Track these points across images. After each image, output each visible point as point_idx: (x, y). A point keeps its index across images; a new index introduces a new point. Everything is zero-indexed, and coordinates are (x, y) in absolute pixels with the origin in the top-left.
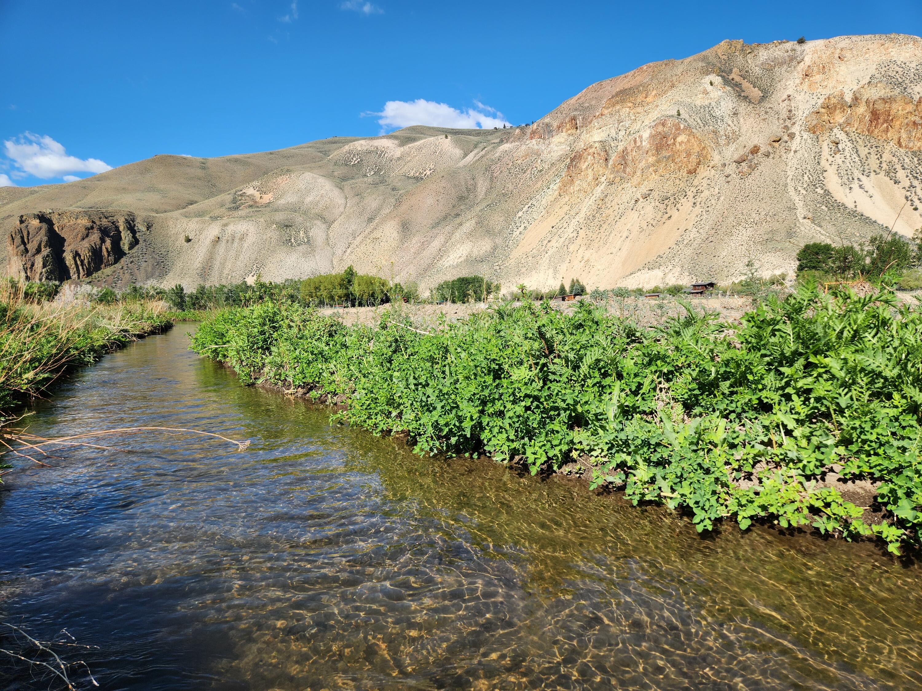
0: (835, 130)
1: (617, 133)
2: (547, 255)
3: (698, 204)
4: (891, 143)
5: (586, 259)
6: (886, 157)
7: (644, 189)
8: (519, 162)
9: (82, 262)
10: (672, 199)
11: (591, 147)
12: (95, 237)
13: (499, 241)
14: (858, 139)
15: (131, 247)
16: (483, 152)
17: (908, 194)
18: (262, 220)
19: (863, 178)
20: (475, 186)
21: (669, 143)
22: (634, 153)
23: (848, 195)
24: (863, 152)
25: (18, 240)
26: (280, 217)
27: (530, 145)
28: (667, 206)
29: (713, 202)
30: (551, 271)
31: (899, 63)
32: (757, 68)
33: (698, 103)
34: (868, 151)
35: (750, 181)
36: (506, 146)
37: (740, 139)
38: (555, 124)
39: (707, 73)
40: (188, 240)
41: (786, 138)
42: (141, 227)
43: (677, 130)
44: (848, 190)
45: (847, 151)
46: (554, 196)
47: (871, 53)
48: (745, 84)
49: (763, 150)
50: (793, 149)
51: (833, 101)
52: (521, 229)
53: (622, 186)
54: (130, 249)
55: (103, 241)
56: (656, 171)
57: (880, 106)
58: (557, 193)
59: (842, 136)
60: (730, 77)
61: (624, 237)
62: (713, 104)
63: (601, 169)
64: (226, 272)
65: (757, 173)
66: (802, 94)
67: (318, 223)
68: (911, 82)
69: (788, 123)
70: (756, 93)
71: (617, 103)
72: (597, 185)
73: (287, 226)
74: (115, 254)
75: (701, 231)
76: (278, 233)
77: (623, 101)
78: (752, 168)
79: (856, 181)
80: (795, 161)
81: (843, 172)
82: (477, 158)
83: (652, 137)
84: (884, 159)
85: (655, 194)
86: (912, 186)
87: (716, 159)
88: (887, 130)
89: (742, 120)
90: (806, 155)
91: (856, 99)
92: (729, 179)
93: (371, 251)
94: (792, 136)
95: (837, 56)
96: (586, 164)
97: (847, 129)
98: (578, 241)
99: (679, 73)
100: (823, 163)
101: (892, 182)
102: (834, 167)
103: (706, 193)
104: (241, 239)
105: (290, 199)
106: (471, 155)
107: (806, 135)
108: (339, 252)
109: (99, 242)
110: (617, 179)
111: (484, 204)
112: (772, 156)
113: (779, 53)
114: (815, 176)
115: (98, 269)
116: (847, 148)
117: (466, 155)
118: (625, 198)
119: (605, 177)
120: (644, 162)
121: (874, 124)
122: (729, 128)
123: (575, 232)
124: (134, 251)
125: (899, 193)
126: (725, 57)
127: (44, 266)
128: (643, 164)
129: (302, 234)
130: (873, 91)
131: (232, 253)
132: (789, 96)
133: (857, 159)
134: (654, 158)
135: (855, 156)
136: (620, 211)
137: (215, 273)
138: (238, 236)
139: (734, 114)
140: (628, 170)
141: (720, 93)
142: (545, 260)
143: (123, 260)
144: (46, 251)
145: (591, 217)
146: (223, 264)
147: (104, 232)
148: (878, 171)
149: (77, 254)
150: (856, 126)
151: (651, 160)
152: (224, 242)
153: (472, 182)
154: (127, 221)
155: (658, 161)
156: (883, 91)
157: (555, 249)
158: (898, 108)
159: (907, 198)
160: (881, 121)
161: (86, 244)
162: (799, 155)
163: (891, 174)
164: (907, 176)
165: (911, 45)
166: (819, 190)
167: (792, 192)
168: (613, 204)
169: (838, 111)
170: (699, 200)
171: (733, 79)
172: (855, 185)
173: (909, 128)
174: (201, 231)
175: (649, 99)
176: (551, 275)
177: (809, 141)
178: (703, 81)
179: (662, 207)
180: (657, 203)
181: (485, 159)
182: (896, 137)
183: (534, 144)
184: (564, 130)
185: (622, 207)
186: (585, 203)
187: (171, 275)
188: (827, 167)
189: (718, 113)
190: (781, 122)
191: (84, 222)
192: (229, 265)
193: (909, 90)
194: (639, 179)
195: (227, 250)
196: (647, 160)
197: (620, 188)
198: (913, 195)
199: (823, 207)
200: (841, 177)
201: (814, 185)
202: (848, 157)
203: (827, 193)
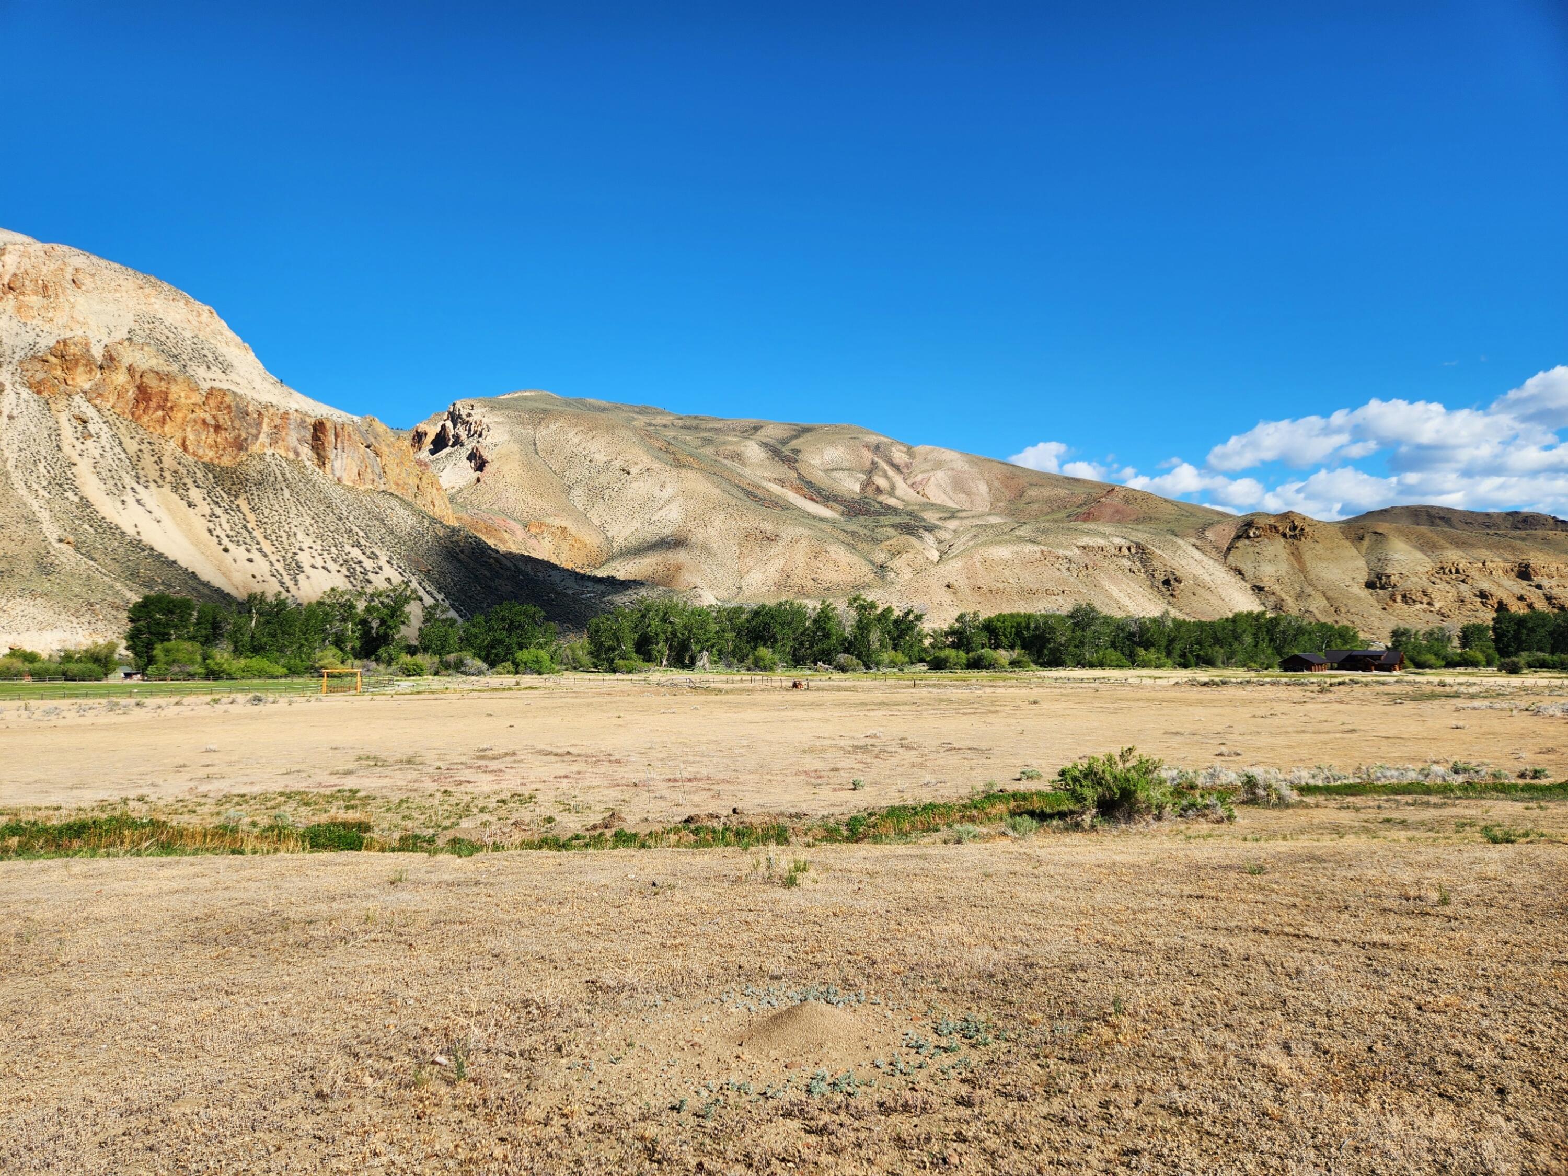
0: (77, 399)
4: (171, 442)
6: (168, 462)
14: (119, 424)
17: (211, 526)
19: (139, 488)
23: (122, 512)
24: (130, 444)
31: (167, 324)
34: (137, 447)
44: (119, 504)
45: (104, 438)
47: (125, 294)
50: (5, 412)
51: (72, 350)
57: (152, 382)
59: (89, 412)
68: (191, 359)
79: (129, 490)
80: (13, 434)
81: (105, 473)
84: (164, 465)
86: (213, 515)
88: (163, 422)
90: (33, 429)
91: (110, 358)
95: (69, 276)
97: (97, 402)
100: (67, 449)
101: (185, 503)
102: (88, 461)
107: (25, 393)
114: (58, 470)
116: (102, 434)
121: (142, 406)
125: (198, 522)
130: (138, 355)
133: (123, 455)
135: (118, 449)
148: (160, 482)
150: (111, 401)
156: (155, 360)
158: (179, 393)
159: (210, 531)
160: (153, 404)
162: (18, 425)
163: (181, 491)
164: (204, 499)
165: (181, 305)
166: (72, 497)
167: (23, 490)
169: (81, 369)
172: (130, 499)
173: (196, 427)
177: (32, 404)
182: (179, 435)
188: (75, 458)
193: (190, 371)
198: (218, 528)
199: (86, 526)
200: (104, 480)
201: (60, 485)
202: (107, 449)
203: (85, 503)
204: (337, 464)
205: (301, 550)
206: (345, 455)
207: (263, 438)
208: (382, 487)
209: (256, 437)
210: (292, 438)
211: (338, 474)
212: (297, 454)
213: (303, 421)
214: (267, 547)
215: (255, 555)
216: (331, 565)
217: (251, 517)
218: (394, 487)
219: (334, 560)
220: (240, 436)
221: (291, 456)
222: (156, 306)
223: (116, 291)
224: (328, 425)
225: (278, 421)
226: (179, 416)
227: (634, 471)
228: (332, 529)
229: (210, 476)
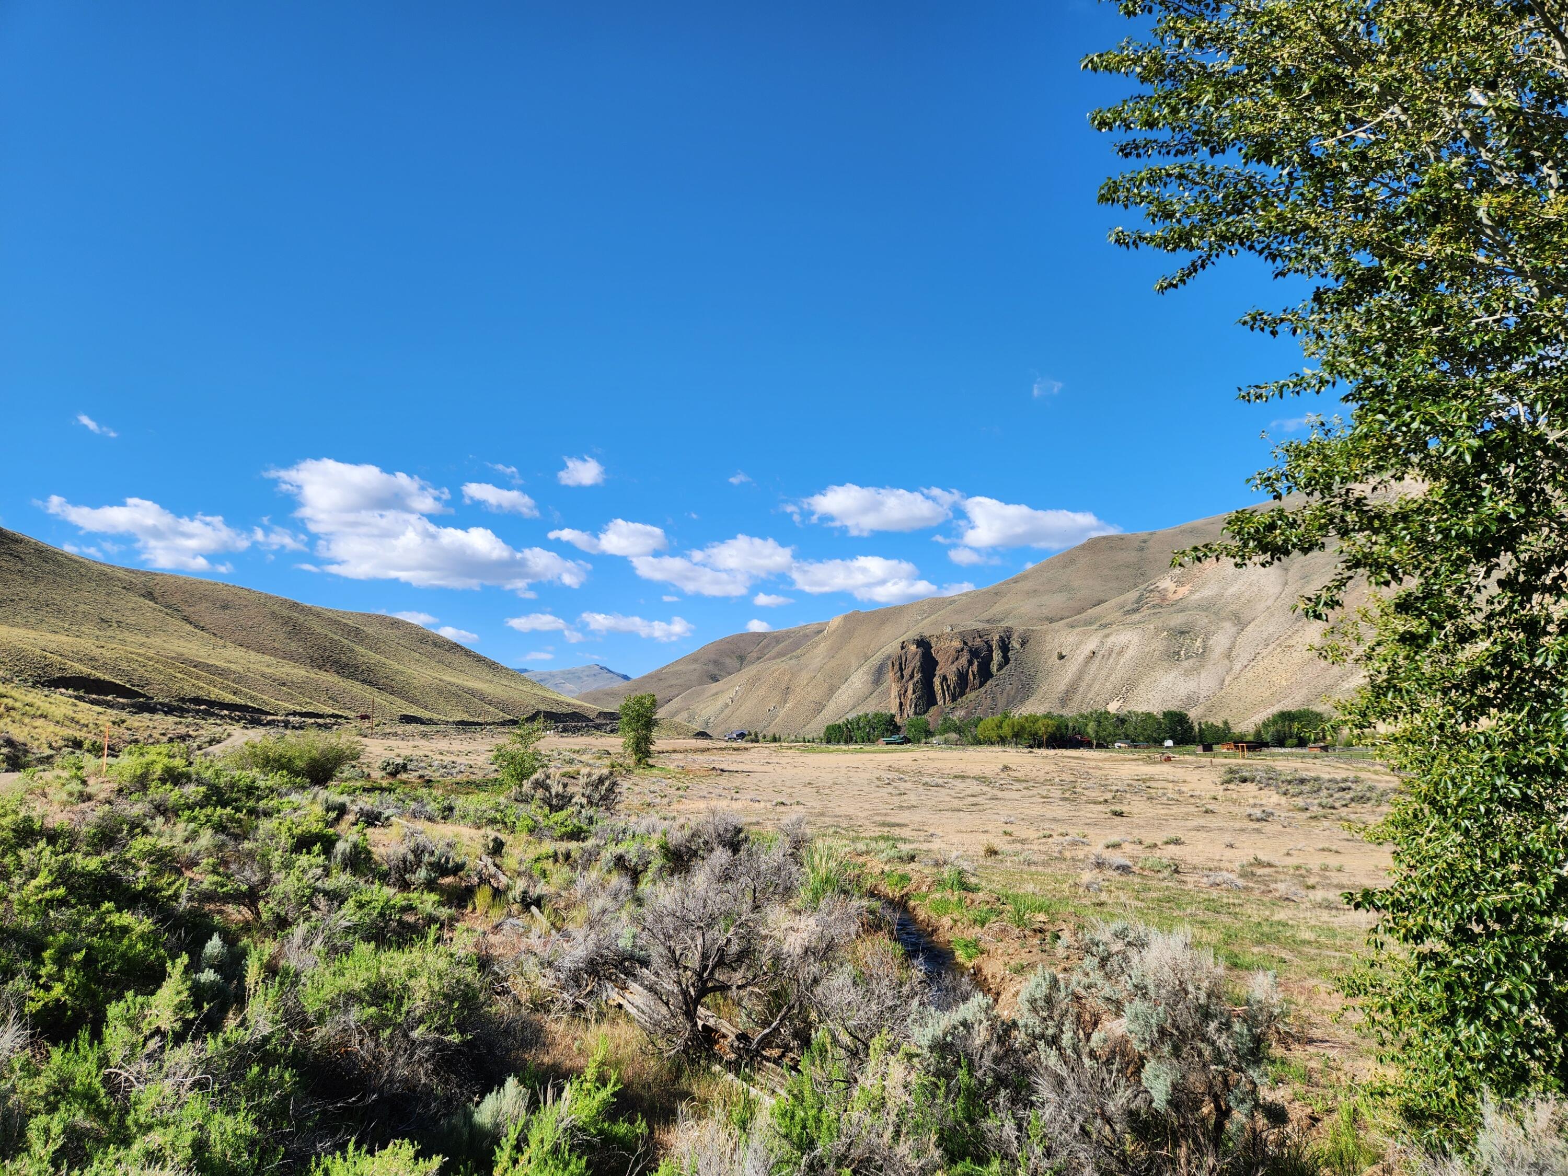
9: (948, 686)
12: (964, 660)
15: (1000, 667)
18: (1152, 627)
25: (897, 667)
26: (1177, 620)
40: (1061, 657)
42: (1015, 644)
54: (998, 670)
55: (970, 663)
64: (1090, 696)
67: (1227, 625)
73: (1182, 633)
74: (980, 677)
76: (1165, 643)
93: (1276, 664)
104: (1120, 653)
105: (1208, 592)
108: (1237, 667)
109: (965, 663)
115: (962, 694)
124: (1002, 672)
127: (914, 692)
129: (1198, 643)
131: (1104, 672)
137: (1078, 698)
138: (1116, 649)
143: (989, 682)
144: (917, 676)
146: (1090, 686)
147: (974, 653)
149: (945, 678)
152: (1100, 657)
154: (1002, 639)
161: (954, 668)
174: (1079, 644)
187: (1032, 700)
191: (957, 644)
192: (1096, 687)
195: (1100, 668)
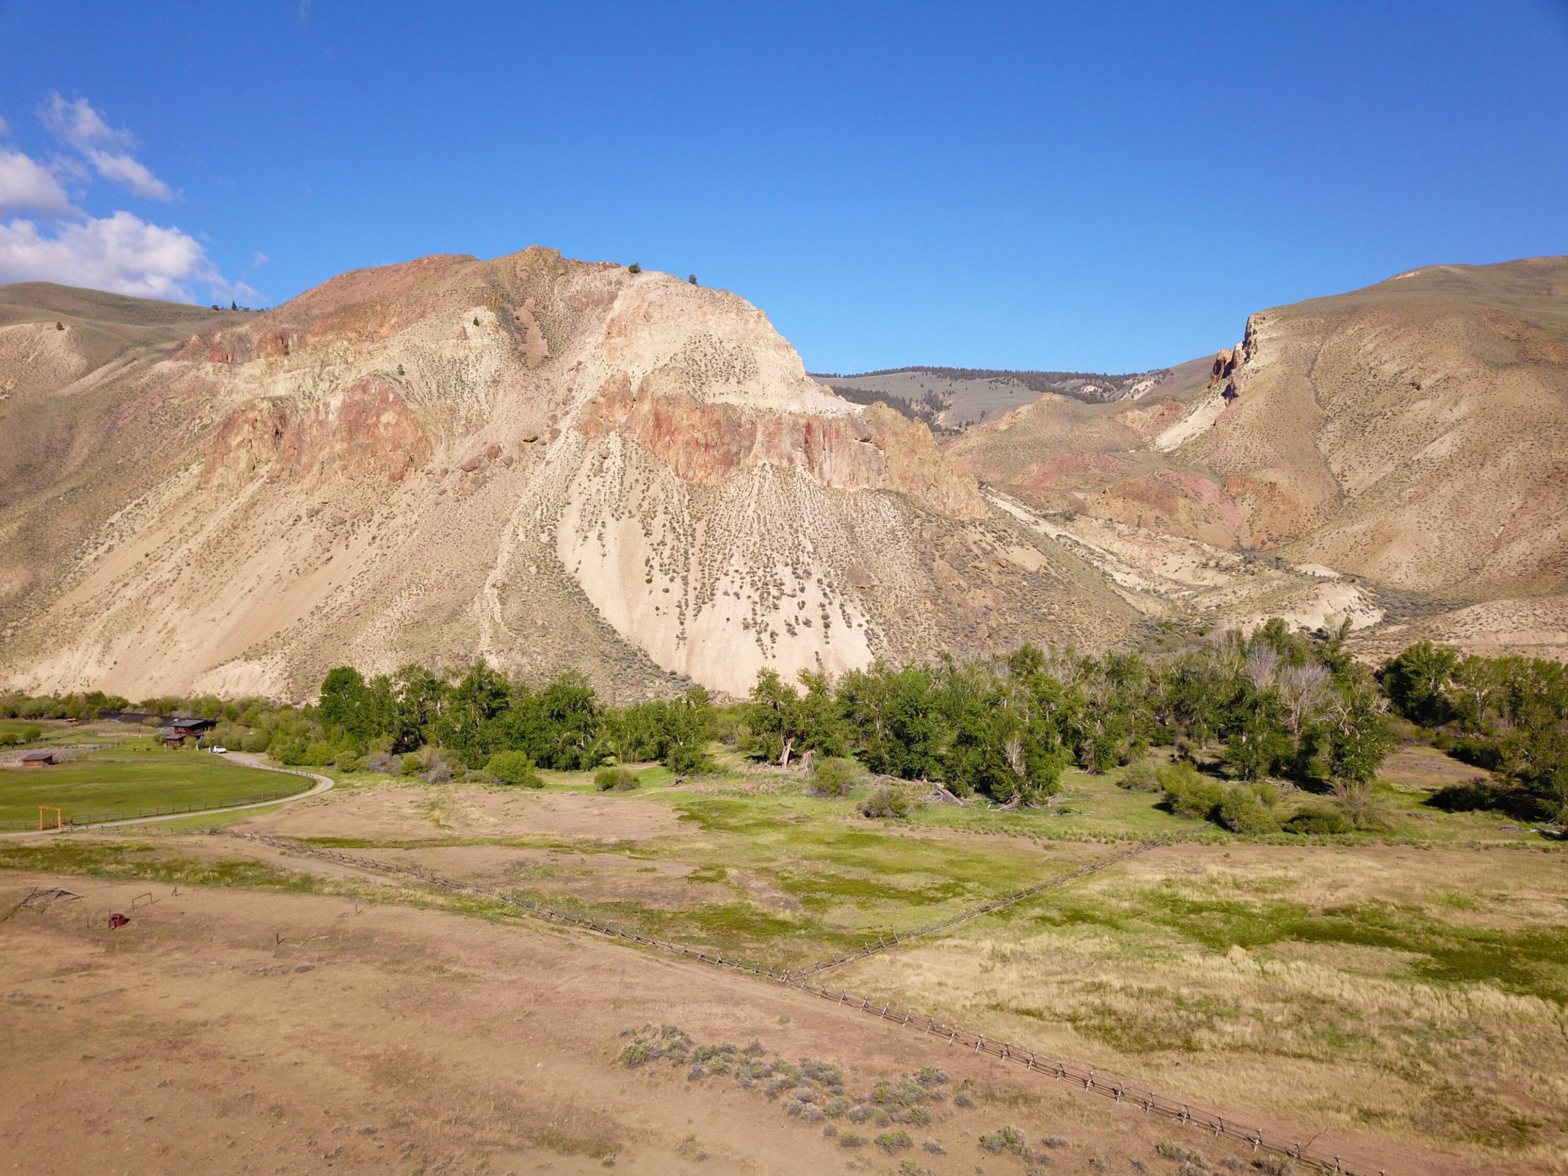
0: (612, 434)
1: (315, 385)
2: (107, 613)
3: (378, 539)
5: (170, 626)
6: (655, 489)
7: (315, 501)
8: (176, 402)
10: (348, 524)
11: (253, 407)
13: (46, 572)
14: (634, 456)
16: (124, 370)
17: (652, 555)
19: (610, 522)
20: (68, 444)
21: (369, 422)
22: (314, 432)
23: (578, 548)
24: (632, 474)
27: (202, 373)
28: (336, 535)
29: (401, 537)
30: (99, 647)
31: (715, 339)
32: (562, 304)
33: (448, 353)
34: (637, 476)
35: (466, 506)
36: (165, 366)
37: (487, 427)
38: (256, 338)
39: (478, 301)
41: (547, 437)
43: (382, 402)
44: (581, 541)
45: (611, 473)
46: (187, 489)
47: (686, 317)
48: (535, 330)
49: (505, 453)
50: (548, 457)
51: (613, 388)
52: (102, 549)
53: (289, 488)
56: (344, 468)
57: (663, 409)
58: (194, 482)
59: (615, 447)
60: (516, 314)
61: (247, 589)
62: (472, 357)
63: (264, 450)
65: (482, 492)
66: (598, 362)
68: (715, 375)
69: (559, 413)
70: (540, 347)
71: (332, 329)
72: (252, 479)
75: (357, 592)
77: (342, 327)
78: (479, 484)
79: (599, 526)
80: (540, 480)
81: (589, 510)
82: (106, 380)
83: (345, 407)
84: (649, 494)
85: (328, 511)
86: (663, 543)
87: (439, 459)
88: (668, 447)
89: (501, 393)
90: (558, 472)
91: (642, 390)
92: (441, 499)
94: (555, 434)
95: (642, 312)
96: (239, 438)
97: (626, 435)
98: (174, 590)
99: (441, 293)
100: (574, 488)
101: (644, 532)
102: (584, 497)
103: (399, 520)
106: (102, 371)
107: (574, 436)
110: (285, 474)
111: (65, 487)
112: (514, 465)
113: (598, 283)
114: (552, 511)
116: (613, 469)
117: (90, 369)
118: (282, 512)
119: (268, 467)
120: (327, 450)
121: (657, 433)
122: (476, 406)
123: (176, 571)
125: (644, 549)
126: (524, 275)
128: (324, 454)
130: (664, 382)
132: (580, 363)
133: (618, 487)
134: (345, 445)
135: (617, 483)
136: (264, 538)
139: (494, 381)
140: (304, 459)
141: (486, 340)
142: (95, 626)
145: (214, 543)
148: (634, 511)
150: (638, 431)
151: (339, 447)
153: (65, 435)
155: (350, 451)
156: (673, 384)
157: (125, 603)
158: (682, 416)
159: (648, 561)
160: (663, 430)
162: (549, 471)
163: (649, 520)
164: (664, 525)
165: (733, 315)
166: (544, 538)
167: (506, 538)
168: (258, 522)
169: (618, 405)
170: (383, 532)
171: (518, 319)
172: (593, 535)
173: (689, 449)
175: (384, 331)
176: (95, 656)
177: (573, 448)
178: (466, 315)
179: (328, 536)
180: (324, 529)
181: (117, 387)
183: (208, 369)
184: (263, 355)
185: (270, 529)
186: (218, 513)
188: (574, 497)
189: (471, 376)
190: (553, 406)
193: (705, 389)
194: (314, 481)
196: (332, 448)
197: (283, 491)
198: (657, 558)
199: (533, 569)
200: (583, 517)
201: (542, 527)
202: (607, 484)
203: (553, 543)
204: (826, 467)
205: (726, 575)
206: (833, 455)
207: (757, 448)
208: (880, 485)
209: (750, 449)
210: (786, 444)
211: (827, 477)
212: (791, 460)
213: (796, 424)
214: (694, 574)
215: (677, 586)
216: (747, 590)
217: (700, 539)
218: (898, 481)
219: (753, 584)
220: (729, 451)
221: (785, 463)
222: (710, 323)
223: (680, 316)
224: (815, 425)
225: (772, 428)
226: (679, 438)
227: (1426, 383)
228: (776, 545)
229: (688, 497)
